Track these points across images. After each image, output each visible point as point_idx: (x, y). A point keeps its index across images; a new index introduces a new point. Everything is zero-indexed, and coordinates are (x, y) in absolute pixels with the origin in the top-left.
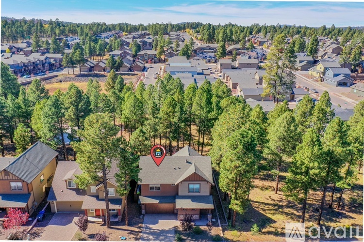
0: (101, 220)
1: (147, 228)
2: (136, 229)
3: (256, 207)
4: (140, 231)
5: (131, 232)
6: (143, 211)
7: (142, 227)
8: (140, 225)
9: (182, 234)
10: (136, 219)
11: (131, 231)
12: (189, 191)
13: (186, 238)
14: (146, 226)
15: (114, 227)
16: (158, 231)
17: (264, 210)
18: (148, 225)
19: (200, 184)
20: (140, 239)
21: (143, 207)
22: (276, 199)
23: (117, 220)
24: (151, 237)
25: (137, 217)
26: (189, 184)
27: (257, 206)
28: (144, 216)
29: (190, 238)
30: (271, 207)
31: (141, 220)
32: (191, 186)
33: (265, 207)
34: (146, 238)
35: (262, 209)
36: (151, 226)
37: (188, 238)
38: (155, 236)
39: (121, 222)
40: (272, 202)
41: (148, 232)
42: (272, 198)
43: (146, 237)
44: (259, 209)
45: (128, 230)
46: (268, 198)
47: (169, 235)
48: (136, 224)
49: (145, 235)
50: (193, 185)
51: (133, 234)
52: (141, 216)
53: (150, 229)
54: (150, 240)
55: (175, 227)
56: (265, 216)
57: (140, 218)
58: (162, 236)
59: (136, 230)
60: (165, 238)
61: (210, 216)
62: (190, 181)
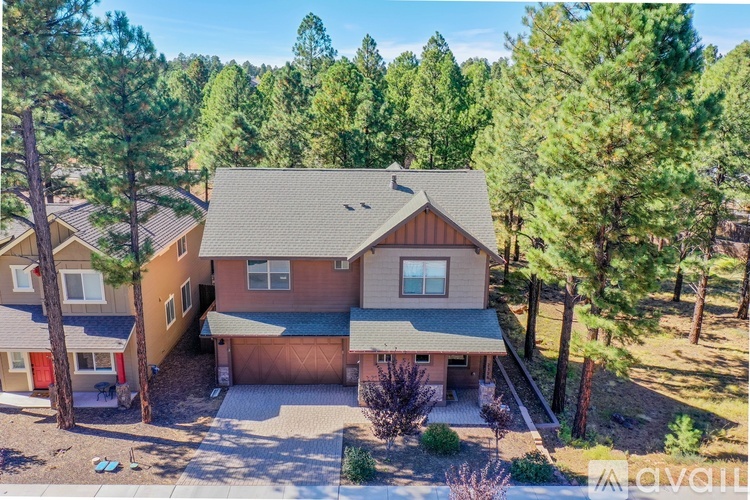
0: (47, 403)
1: (228, 430)
2: (182, 433)
3: (639, 380)
4: (197, 440)
5: (154, 444)
6: (224, 374)
7: (207, 429)
8: (201, 420)
9: (376, 454)
10: (194, 401)
11: (159, 441)
12: (405, 288)
13: (391, 469)
14: (227, 425)
15: (92, 426)
16: (273, 444)
17: (671, 388)
18: (235, 422)
19: (448, 259)
20: (182, 470)
21: (223, 353)
22: (701, 358)
23: (113, 403)
24: (235, 463)
25: (198, 395)
26: (402, 259)
27: (644, 376)
28: (224, 390)
29: (410, 472)
30: (692, 380)
31: (210, 406)
32: (412, 269)
33: (670, 379)
34: (212, 468)
35: (663, 384)
36: (246, 425)
37: (400, 468)
38: (253, 461)
39: (129, 412)
40: (692, 367)
41: (226, 444)
42: (684, 355)
43: (215, 463)
44: (654, 385)
45: (144, 439)
46: (673, 355)
47: (319, 457)
48: (183, 418)
49: (212, 457)
50: (419, 263)
51: (161, 452)
52: (216, 393)
53: (241, 434)
54: (229, 476)
55: (345, 430)
56: (685, 405)
57: (208, 398)
58: (286, 460)
59: (182, 436)
60: (296, 468)
61: (487, 391)
62: (406, 245)
